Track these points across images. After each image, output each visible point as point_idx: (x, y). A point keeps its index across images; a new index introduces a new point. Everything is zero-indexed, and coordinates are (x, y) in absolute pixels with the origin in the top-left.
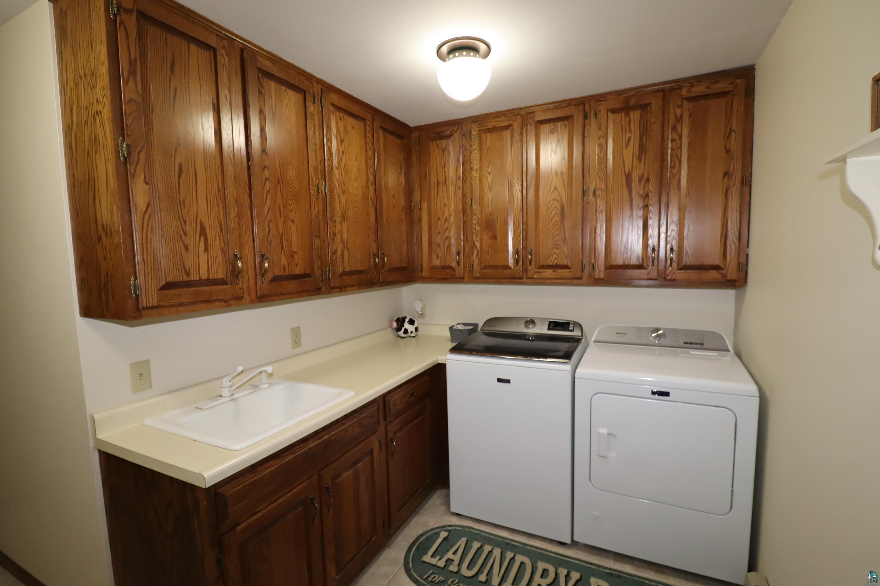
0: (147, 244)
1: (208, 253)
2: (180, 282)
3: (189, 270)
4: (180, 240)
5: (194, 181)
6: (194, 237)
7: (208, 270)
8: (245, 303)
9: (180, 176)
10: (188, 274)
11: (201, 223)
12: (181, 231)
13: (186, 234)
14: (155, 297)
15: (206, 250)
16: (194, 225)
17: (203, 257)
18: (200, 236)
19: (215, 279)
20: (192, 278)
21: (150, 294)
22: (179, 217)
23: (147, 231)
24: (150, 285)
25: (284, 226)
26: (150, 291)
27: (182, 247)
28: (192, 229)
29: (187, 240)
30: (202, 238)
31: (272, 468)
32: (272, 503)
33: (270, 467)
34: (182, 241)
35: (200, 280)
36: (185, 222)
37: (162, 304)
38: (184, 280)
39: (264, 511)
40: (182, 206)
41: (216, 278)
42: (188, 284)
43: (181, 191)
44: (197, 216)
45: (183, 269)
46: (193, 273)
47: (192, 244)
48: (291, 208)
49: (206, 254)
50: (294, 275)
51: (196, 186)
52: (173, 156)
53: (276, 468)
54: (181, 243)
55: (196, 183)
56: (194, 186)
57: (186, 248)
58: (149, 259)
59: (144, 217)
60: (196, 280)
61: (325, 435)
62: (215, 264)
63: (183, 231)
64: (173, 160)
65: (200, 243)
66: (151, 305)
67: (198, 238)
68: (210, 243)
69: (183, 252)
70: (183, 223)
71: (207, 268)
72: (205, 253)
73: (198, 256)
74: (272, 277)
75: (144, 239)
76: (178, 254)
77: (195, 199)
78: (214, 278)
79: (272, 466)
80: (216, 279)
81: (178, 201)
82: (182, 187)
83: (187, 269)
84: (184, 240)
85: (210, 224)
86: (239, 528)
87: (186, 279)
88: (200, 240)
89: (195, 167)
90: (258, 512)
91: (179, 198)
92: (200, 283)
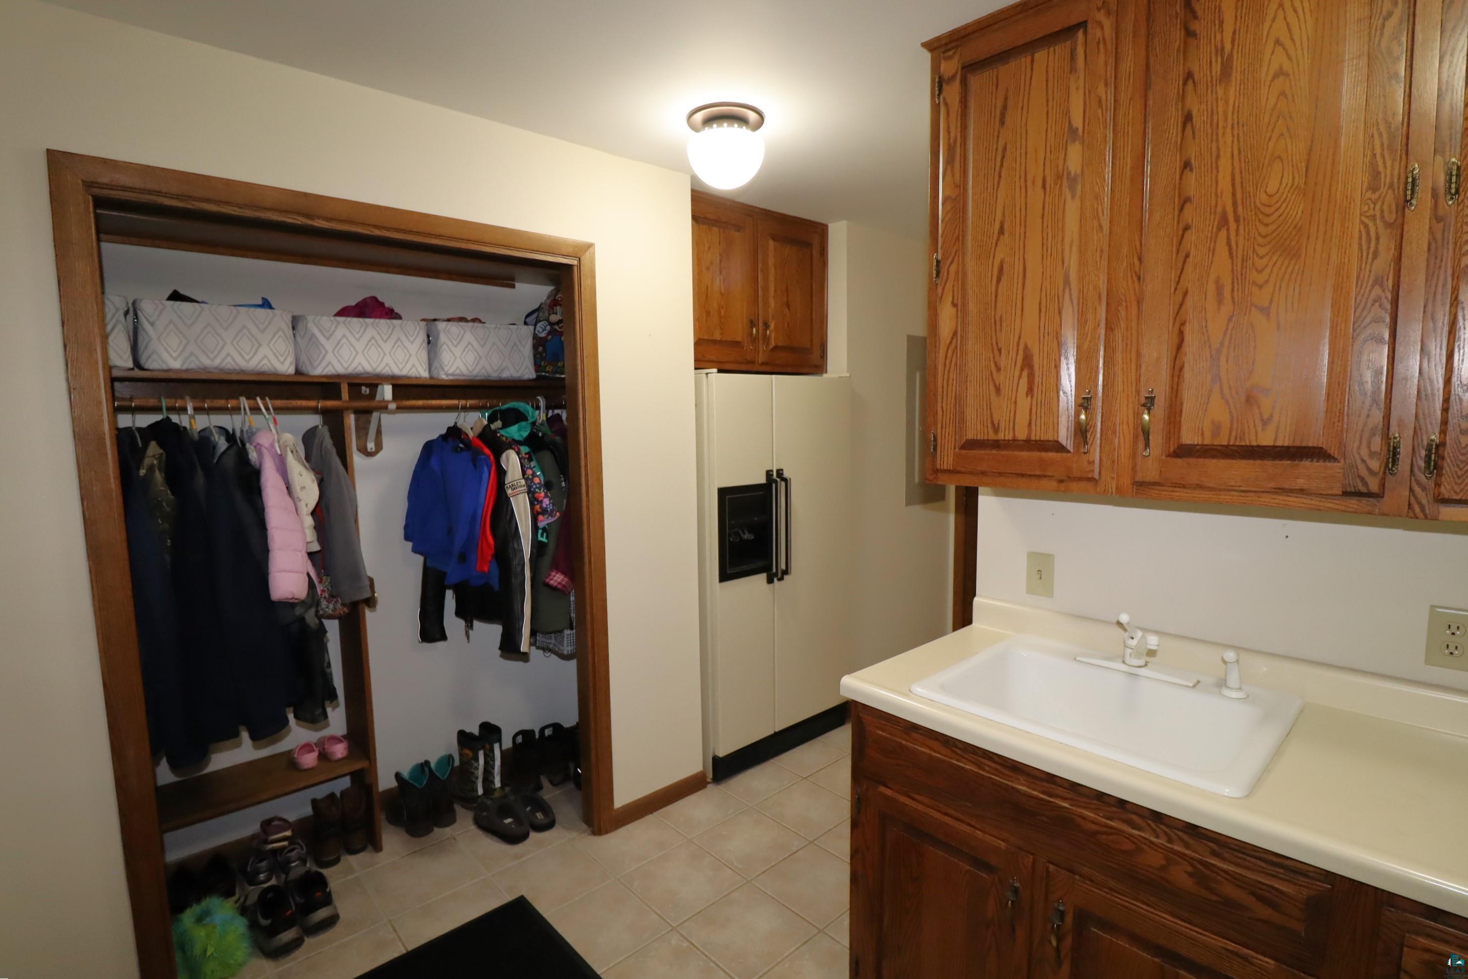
0: (947, 387)
1: (1032, 397)
2: (984, 440)
3: (999, 424)
4: (990, 378)
5: (1020, 281)
6: (1012, 371)
7: (1030, 424)
8: (1105, 491)
9: (999, 280)
10: (996, 430)
11: (1026, 347)
12: (993, 364)
13: (999, 369)
14: (951, 458)
15: (1030, 391)
16: (1013, 354)
17: (1024, 403)
18: (1022, 370)
19: (1040, 441)
20: (1001, 436)
21: (946, 454)
22: (992, 344)
23: (949, 371)
24: (947, 442)
25: (1228, 325)
26: (946, 450)
27: (992, 388)
28: (1010, 361)
29: (1000, 379)
30: (1025, 373)
31: (934, 754)
32: (937, 811)
33: (930, 748)
34: (993, 380)
35: (1014, 440)
36: (1000, 351)
37: (958, 468)
38: (990, 438)
39: (920, 807)
40: (998, 327)
41: (1042, 439)
42: (997, 445)
43: (999, 304)
44: (1019, 338)
45: (989, 421)
46: (1003, 429)
47: (1007, 384)
48: (1261, 279)
49: (1029, 398)
50: (1252, 447)
51: (1023, 288)
52: (992, 254)
53: (939, 759)
54: (991, 383)
55: (1024, 284)
56: (1020, 292)
57: (998, 390)
58: (949, 408)
59: (948, 350)
60: (1009, 441)
61: (1064, 799)
62: (1043, 415)
63: (996, 364)
64: (991, 259)
65: (1021, 381)
66: (945, 468)
67: (1017, 373)
68: (1037, 380)
69: (992, 398)
70: (996, 352)
71: (1028, 421)
72: (1027, 396)
73: (1016, 403)
74: (1176, 447)
75: (945, 381)
76: (985, 399)
77: (1019, 312)
78: (1038, 438)
79: (935, 751)
80: (1043, 441)
81: (993, 321)
82: (1000, 297)
83: (996, 423)
84: (995, 378)
85: (1041, 347)
86: (882, 789)
87: (992, 436)
88: (1020, 377)
89: (1024, 258)
90: (914, 799)
91: (995, 315)
92: (1013, 444)
